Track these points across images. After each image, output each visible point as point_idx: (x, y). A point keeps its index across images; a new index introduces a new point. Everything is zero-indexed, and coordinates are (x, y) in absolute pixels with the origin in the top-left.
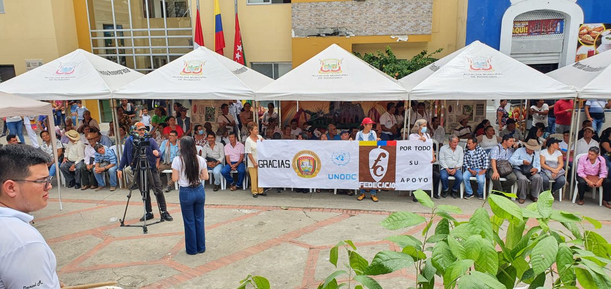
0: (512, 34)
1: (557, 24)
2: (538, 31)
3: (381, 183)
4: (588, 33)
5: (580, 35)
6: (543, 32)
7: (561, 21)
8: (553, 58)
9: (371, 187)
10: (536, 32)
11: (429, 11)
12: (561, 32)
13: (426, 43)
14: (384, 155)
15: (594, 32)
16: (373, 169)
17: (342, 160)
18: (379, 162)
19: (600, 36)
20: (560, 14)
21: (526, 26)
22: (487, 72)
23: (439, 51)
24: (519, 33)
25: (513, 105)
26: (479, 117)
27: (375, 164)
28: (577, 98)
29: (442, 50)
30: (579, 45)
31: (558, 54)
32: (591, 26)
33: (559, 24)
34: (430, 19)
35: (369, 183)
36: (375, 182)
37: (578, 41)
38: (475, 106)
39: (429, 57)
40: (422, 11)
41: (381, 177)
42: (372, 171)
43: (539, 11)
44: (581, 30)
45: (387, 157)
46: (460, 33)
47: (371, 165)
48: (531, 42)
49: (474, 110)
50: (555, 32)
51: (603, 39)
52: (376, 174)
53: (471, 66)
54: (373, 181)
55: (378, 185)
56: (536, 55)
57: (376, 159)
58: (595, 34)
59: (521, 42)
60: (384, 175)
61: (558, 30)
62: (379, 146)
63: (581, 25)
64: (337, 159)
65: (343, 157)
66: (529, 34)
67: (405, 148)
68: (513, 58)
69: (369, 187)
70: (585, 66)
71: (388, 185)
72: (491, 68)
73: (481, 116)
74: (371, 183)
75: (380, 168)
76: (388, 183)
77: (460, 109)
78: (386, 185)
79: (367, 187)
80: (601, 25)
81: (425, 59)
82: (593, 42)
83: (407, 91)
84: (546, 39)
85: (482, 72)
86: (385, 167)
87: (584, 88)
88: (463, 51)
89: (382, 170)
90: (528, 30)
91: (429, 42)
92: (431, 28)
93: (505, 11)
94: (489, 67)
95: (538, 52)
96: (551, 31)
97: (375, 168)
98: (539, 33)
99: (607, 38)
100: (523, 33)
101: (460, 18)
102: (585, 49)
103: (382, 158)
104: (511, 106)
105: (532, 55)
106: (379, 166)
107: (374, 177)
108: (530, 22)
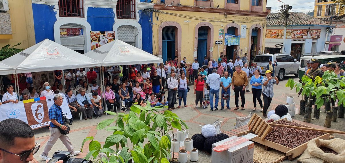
0: (60, 35)
1: (80, 30)
2: (72, 34)
3: (42, 123)
4: (94, 35)
5: (91, 36)
6: (74, 34)
7: (81, 29)
8: (81, 47)
9: (37, 127)
10: (71, 34)
11: (8, 21)
12: (82, 34)
13: (9, 39)
14: (40, 106)
15: (97, 35)
16: (36, 116)
17: (15, 114)
18: (38, 111)
19: (99, 37)
20: (80, 26)
21: (66, 31)
22: (56, 56)
23: (19, 44)
24: (63, 35)
25: (65, 72)
26: (51, 80)
27: (36, 113)
28: (101, 66)
29: (20, 44)
30: (91, 41)
31: (83, 45)
32: (95, 32)
33: (81, 31)
34: (10, 25)
35: (35, 125)
36: (39, 123)
37: (91, 40)
38: (48, 74)
39: (13, 48)
40: (3, 20)
41: (42, 120)
42: (35, 117)
43: (71, 24)
44: (91, 34)
45: (42, 107)
46: (30, 34)
47: (34, 114)
48: (70, 39)
49: (48, 76)
50: (80, 35)
51: (101, 38)
52: (38, 119)
53: (47, 53)
54: (37, 123)
55: (41, 125)
56: (73, 46)
57: (36, 109)
58: (97, 36)
59: (65, 39)
60: (43, 118)
61: (81, 34)
62: (36, 102)
63: (91, 32)
64: (11, 114)
65: (14, 113)
66: (68, 35)
67: (51, 100)
68: (67, 47)
69: (36, 127)
70: (98, 51)
71: (47, 123)
72: (58, 53)
73: (52, 79)
74: (36, 125)
75: (40, 114)
76: (47, 122)
77: (40, 77)
78: (46, 124)
79: (35, 128)
80: (99, 32)
81: (10, 49)
82: (97, 40)
83: (14, 68)
84: (76, 38)
85: (54, 56)
86: (43, 113)
87: (103, 61)
88: (41, 44)
89: (41, 115)
90: (67, 33)
91: (11, 39)
92: (11, 31)
93: (55, 23)
94: (57, 53)
95: (74, 44)
96: (78, 34)
97: (37, 115)
98: (73, 35)
99: (102, 38)
100: (65, 35)
101: (28, 25)
102: (94, 43)
103: (39, 108)
104: (64, 73)
105: (71, 46)
106: (39, 114)
107: (37, 121)
108: (67, 29)
